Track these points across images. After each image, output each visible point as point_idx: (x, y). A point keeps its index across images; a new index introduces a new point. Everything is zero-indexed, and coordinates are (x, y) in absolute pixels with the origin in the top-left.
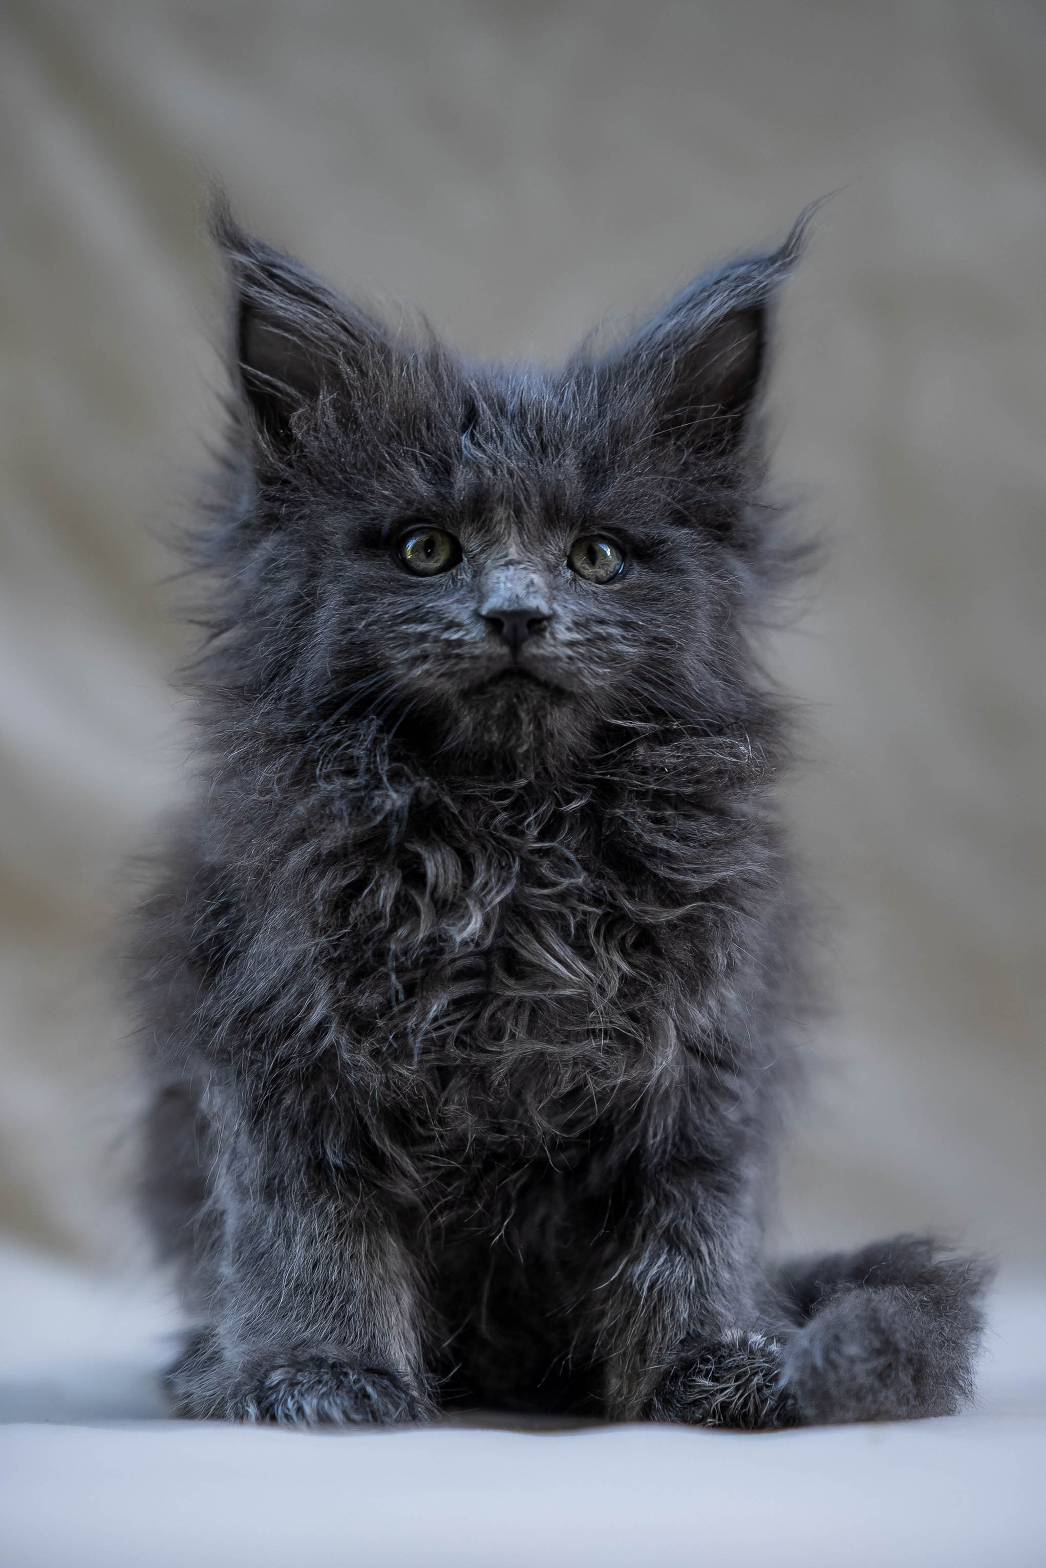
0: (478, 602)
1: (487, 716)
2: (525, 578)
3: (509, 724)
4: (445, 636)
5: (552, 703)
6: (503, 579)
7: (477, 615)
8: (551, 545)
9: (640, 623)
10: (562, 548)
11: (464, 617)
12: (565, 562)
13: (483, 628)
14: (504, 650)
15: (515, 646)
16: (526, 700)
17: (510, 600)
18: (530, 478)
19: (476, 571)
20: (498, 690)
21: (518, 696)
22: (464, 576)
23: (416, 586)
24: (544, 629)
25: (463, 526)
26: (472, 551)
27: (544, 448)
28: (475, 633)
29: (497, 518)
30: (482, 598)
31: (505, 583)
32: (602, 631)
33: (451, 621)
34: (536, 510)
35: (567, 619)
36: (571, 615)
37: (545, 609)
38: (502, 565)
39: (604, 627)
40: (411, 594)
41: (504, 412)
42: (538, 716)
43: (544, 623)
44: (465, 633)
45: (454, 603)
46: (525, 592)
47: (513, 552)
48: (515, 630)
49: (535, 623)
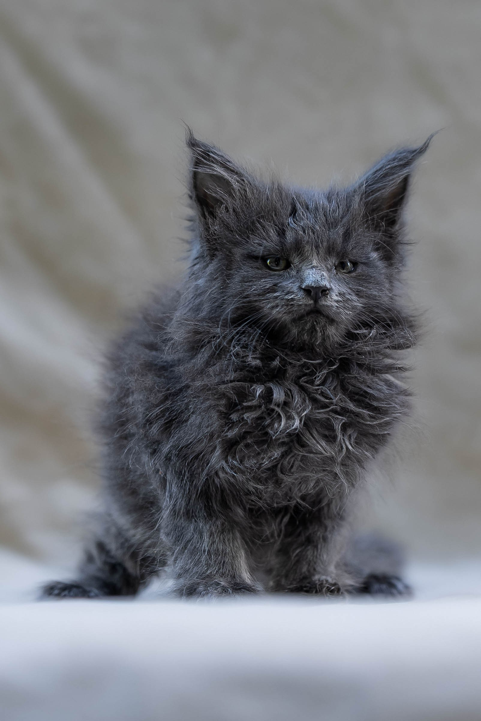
0: (301, 283)
1: (303, 329)
2: (320, 273)
3: (312, 332)
4: (286, 297)
5: (329, 324)
6: (311, 273)
7: (300, 288)
8: (329, 261)
10: (334, 263)
11: (295, 289)
12: (335, 268)
14: (311, 302)
15: (316, 301)
16: (319, 323)
17: (314, 282)
18: (324, 235)
19: (298, 271)
20: (307, 319)
21: (316, 321)
22: (293, 273)
23: (273, 275)
24: (328, 294)
25: (291, 254)
26: (295, 264)
28: (301, 294)
29: (306, 249)
30: (302, 281)
31: (312, 275)
33: (289, 291)
34: (324, 248)
35: (336, 291)
36: (338, 290)
37: (329, 287)
38: (310, 268)
41: (308, 209)
42: (324, 329)
43: (328, 292)
44: (295, 296)
45: (290, 283)
46: (321, 278)
47: (315, 263)
48: (316, 294)
49: (325, 291)
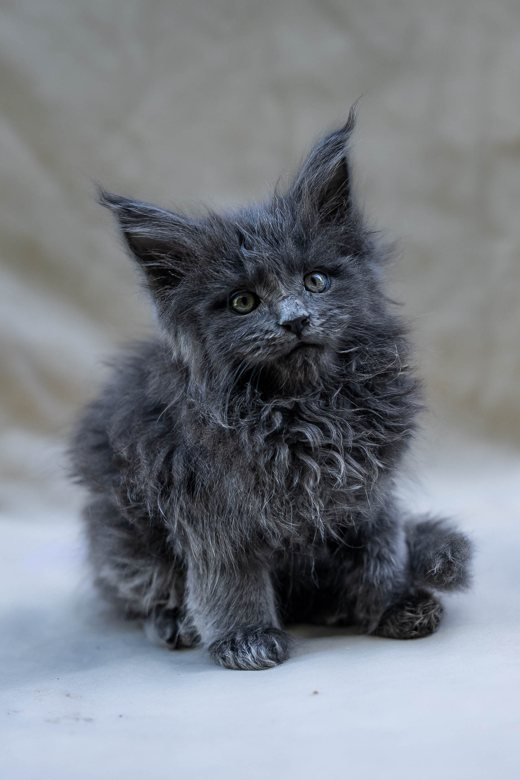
0: (277, 319)
2: (293, 303)
3: (306, 368)
4: (266, 337)
5: (320, 353)
6: (284, 306)
7: (277, 325)
8: (295, 282)
9: (346, 305)
10: (301, 282)
11: (272, 327)
12: (304, 288)
13: (283, 330)
14: (294, 337)
15: (299, 334)
16: (310, 356)
17: (291, 315)
18: (276, 257)
19: (269, 305)
20: (297, 355)
21: (306, 356)
22: (265, 309)
23: (245, 320)
24: (309, 323)
25: (256, 287)
26: (264, 296)
27: (277, 241)
28: (280, 332)
29: (270, 279)
30: (278, 317)
31: (286, 308)
32: (331, 314)
33: (267, 330)
34: (284, 270)
35: (317, 314)
36: (317, 312)
37: (307, 314)
38: (281, 300)
39: (332, 311)
40: (244, 325)
41: (254, 231)
42: (317, 361)
43: (308, 320)
44: (275, 334)
45: (265, 322)
46: (296, 309)
47: (284, 293)
48: (297, 327)
49: (304, 321)
